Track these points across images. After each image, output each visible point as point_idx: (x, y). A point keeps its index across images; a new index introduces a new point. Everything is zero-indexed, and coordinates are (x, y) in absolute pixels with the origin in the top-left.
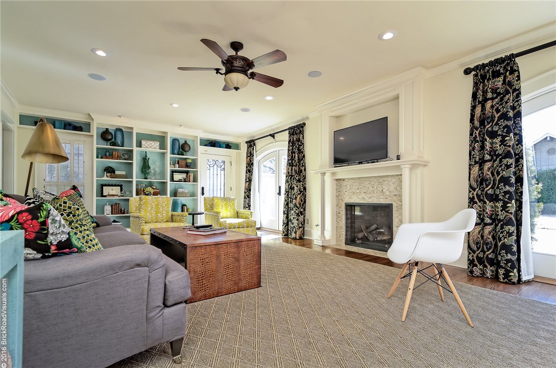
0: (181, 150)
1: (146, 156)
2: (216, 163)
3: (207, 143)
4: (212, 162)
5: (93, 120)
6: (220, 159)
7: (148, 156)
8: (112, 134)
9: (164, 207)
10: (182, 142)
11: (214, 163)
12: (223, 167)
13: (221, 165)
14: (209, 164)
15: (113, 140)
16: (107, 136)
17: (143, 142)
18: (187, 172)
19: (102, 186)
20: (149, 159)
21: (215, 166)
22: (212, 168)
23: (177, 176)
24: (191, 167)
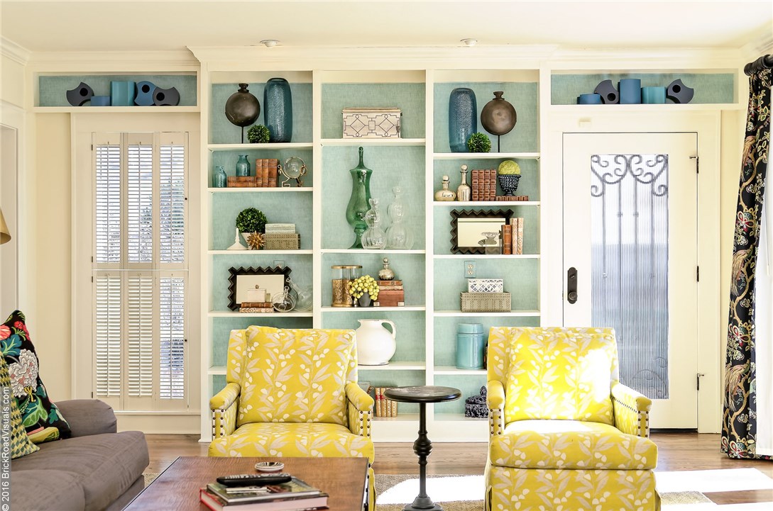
0: (481, 130)
1: (361, 165)
2: (628, 165)
3: (589, 89)
4: (613, 166)
5: (198, 63)
6: (649, 149)
7: (369, 163)
8: (256, 101)
9: (317, 370)
10: (484, 98)
11: (623, 167)
12: (661, 180)
13: (655, 171)
14: (601, 172)
15: (260, 122)
16: (239, 111)
17: (349, 119)
18: (507, 214)
19: (235, 273)
20: (369, 174)
21: (628, 180)
22: (611, 190)
23: (472, 231)
24: (519, 192)
